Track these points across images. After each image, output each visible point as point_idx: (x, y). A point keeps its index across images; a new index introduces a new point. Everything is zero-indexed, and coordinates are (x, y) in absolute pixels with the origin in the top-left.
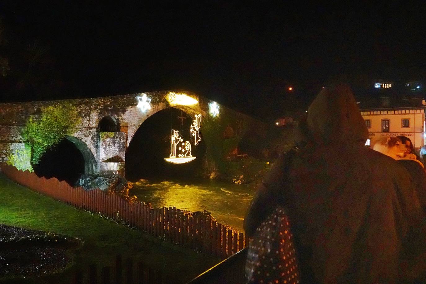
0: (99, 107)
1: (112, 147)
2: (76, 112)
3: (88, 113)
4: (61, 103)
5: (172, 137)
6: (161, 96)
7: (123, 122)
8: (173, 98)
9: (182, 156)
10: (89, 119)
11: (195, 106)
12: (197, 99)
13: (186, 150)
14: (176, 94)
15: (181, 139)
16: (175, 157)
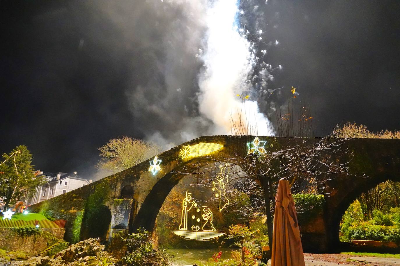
0: (122, 178)
1: (120, 214)
2: (109, 186)
3: (115, 185)
7: (136, 189)
8: (186, 152)
9: (196, 228)
10: (115, 190)
11: (220, 153)
12: (223, 142)
14: (191, 145)
15: (194, 204)
16: (187, 230)
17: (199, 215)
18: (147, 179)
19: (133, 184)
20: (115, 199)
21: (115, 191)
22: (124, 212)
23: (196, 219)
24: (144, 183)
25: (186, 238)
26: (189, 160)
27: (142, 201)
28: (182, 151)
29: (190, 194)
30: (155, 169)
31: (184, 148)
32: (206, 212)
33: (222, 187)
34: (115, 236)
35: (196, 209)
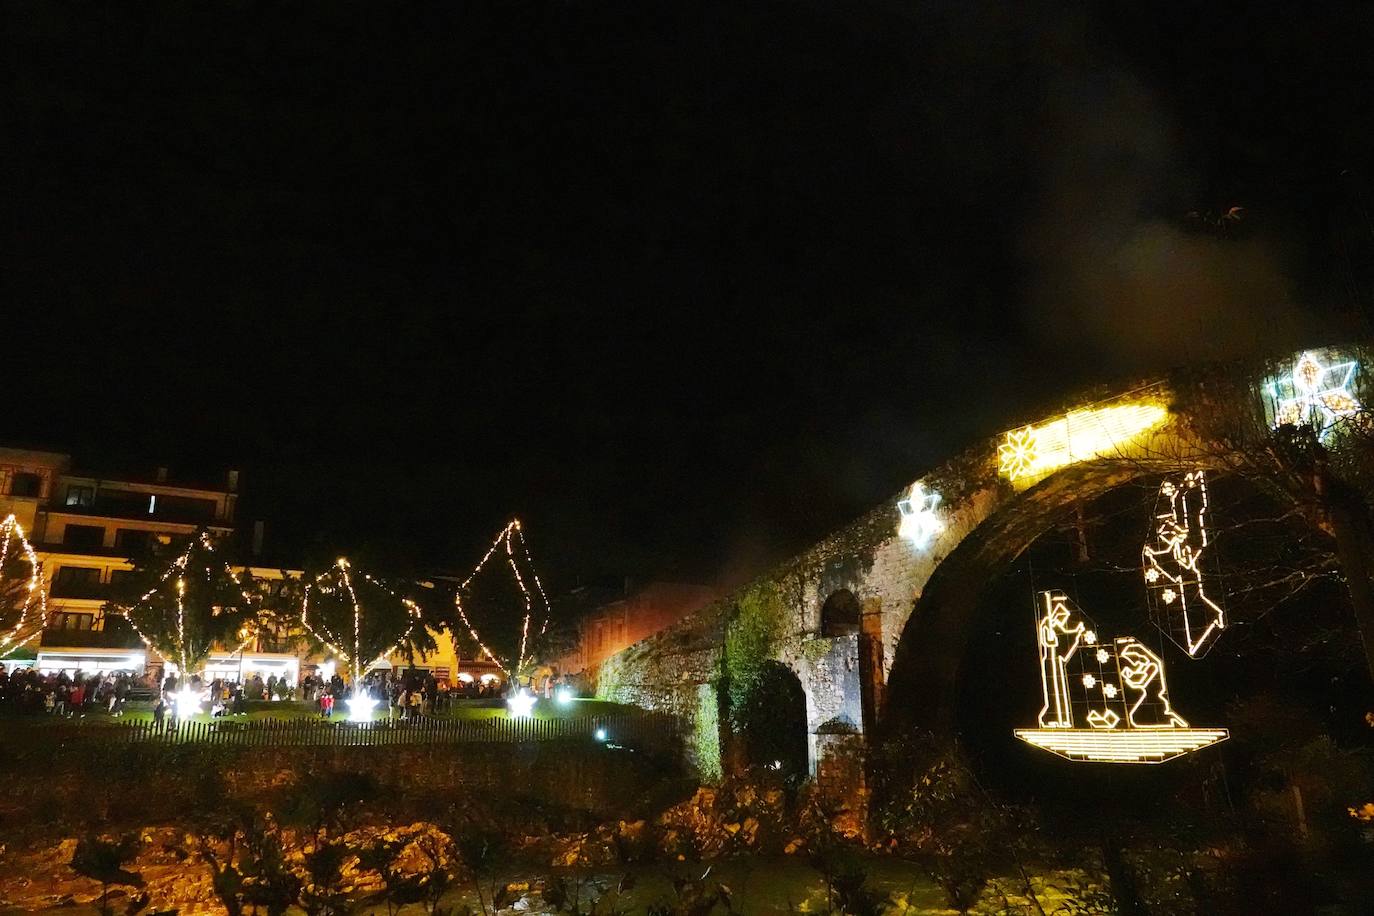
0: (817, 571)
1: (829, 686)
2: (779, 597)
4: (759, 584)
6: (970, 468)
7: (869, 601)
8: (1020, 452)
9: (1104, 719)
10: (802, 608)
11: (1157, 438)
12: (1162, 394)
13: (1126, 687)
14: (1035, 426)
15: (1084, 633)
16: (1070, 726)
17: (1109, 673)
18: (898, 563)
19: (856, 586)
20: (804, 640)
21: (802, 614)
22: (840, 678)
23: (1098, 688)
24: (890, 577)
25: (1073, 757)
26: (1038, 479)
27: (895, 638)
28: (1005, 454)
29: (1061, 602)
30: (920, 527)
31: (1013, 441)
32: (1135, 659)
33: (1187, 564)
34: (827, 756)
35: (1094, 651)
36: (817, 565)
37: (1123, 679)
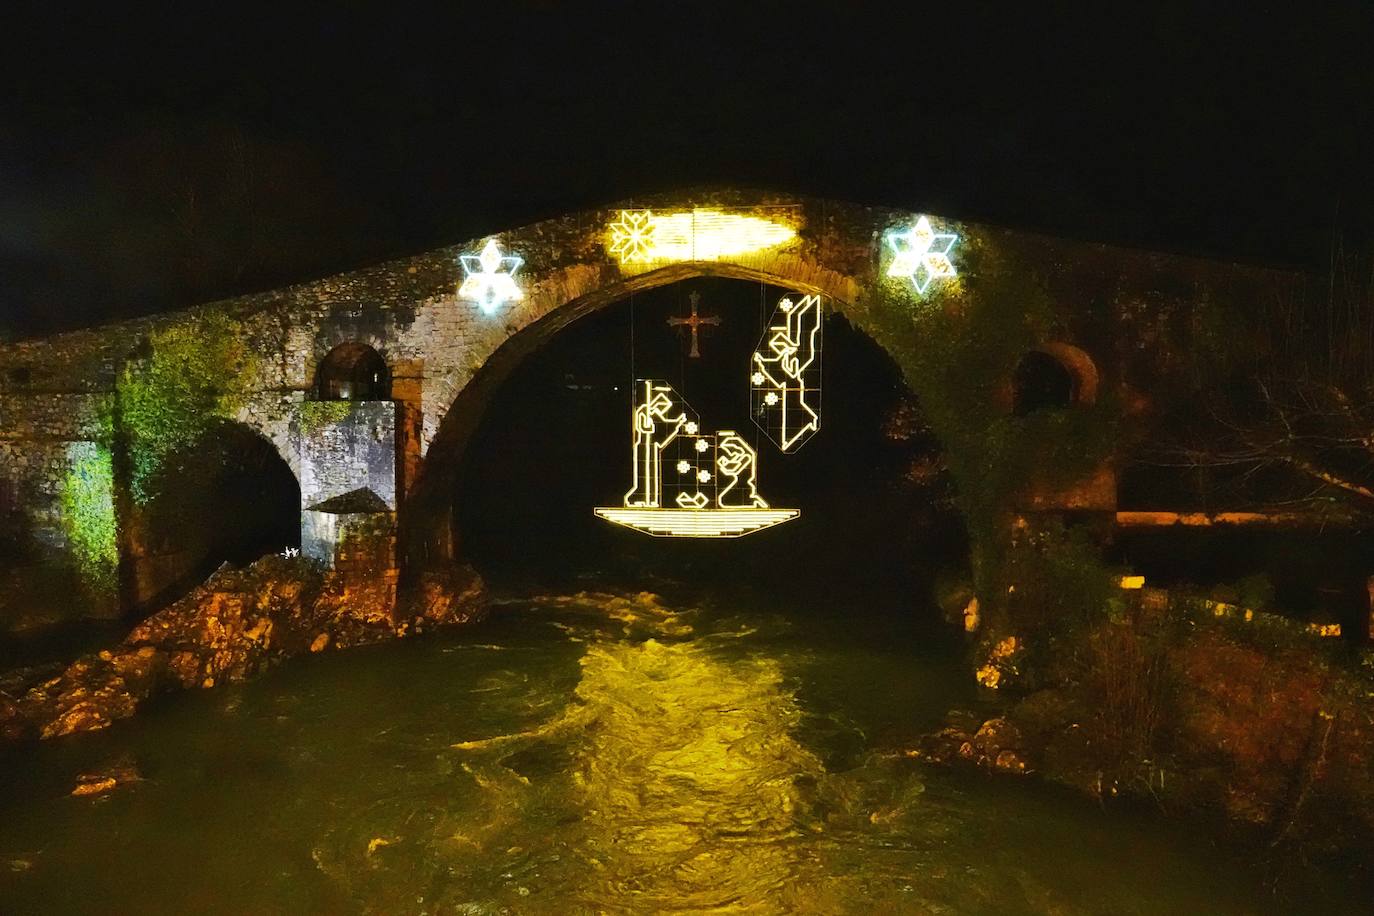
0: (314, 315)
1: (343, 457)
2: (240, 339)
3: (279, 338)
4: (198, 316)
5: (637, 415)
6: (569, 238)
7: (403, 362)
8: (636, 236)
9: (694, 500)
10: (283, 358)
11: (781, 256)
12: (794, 217)
13: (720, 473)
14: (655, 213)
15: (686, 423)
16: (658, 506)
17: (707, 461)
18: (453, 326)
19: (383, 343)
20: (288, 398)
21: (284, 366)
22: (361, 449)
23: (692, 473)
24: (439, 339)
25: (655, 533)
26: (650, 268)
27: (441, 408)
28: (618, 233)
29: (665, 393)
30: (490, 289)
31: (628, 222)
32: (732, 450)
33: (793, 373)
34: (348, 537)
35: (694, 440)
36: (316, 307)
37: (718, 466)
